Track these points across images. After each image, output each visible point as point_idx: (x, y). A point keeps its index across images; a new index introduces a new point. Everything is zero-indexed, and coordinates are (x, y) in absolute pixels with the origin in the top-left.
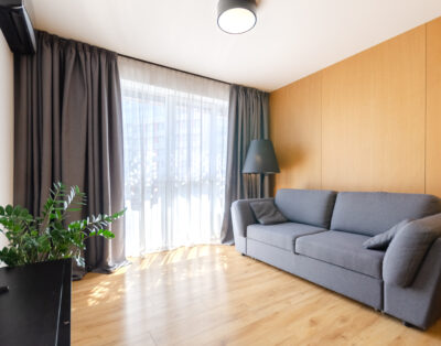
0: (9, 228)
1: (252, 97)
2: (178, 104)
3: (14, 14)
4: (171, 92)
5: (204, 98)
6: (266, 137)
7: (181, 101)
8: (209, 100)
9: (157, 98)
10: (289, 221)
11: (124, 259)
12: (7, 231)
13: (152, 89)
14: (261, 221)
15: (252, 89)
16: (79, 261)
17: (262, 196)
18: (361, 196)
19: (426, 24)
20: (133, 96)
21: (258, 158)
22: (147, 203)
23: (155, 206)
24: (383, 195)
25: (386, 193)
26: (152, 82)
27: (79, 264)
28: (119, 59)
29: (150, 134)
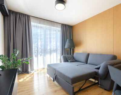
0: (2, 60)
1: (67, 27)
2: (47, 29)
3: (2, 6)
4: (45, 26)
5: (54, 28)
6: (71, 38)
7: (48, 28)
8: (55, 28)
9: (41, 27)
10: (76, 61)
11: (33, 70)
12: (2, 61)
13: (40, 25)
14: (69, 61)
15: (67, 25)
16: (20, 69)
17: (71, 54)
18: (96, 55)
19: (113, 7)
20: (35, 27)
21: (69, 44)
22: (39, 56)
23: (41, 56)
24: (101, 55)
25: (102, 54)
26: (40, 23)
27: (20, 70)
28: (31, 17)
29: (39, 37)
